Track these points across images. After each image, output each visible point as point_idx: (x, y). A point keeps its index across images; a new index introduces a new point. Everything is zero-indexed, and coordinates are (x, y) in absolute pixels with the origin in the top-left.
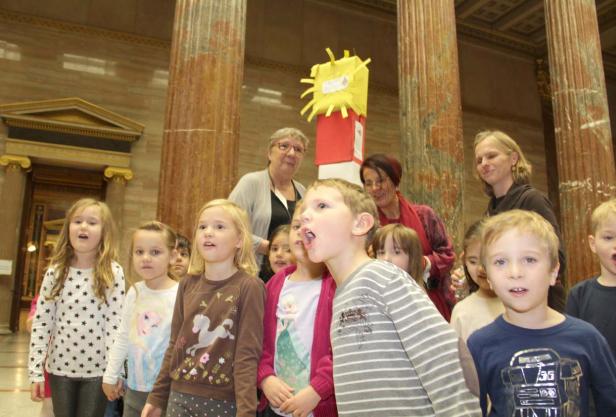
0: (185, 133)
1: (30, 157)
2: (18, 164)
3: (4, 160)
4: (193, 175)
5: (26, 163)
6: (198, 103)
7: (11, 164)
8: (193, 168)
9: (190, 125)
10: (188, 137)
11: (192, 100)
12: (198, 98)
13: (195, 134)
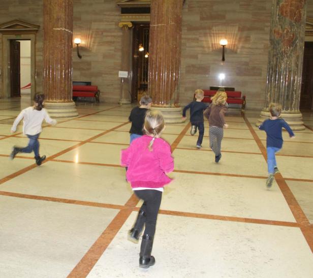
0: (154, 27)
1: (131, 22)
2: (127, 26)
3: (121, 25)
4: (157, 44)
5: (130, 25)
6: (158, 14)
7: (124, 26)
8: (157, 41)
9: (156, 23)
10: (156, 28)
11: (156, 12)
12: (158, 12)
13: (158, 27)
